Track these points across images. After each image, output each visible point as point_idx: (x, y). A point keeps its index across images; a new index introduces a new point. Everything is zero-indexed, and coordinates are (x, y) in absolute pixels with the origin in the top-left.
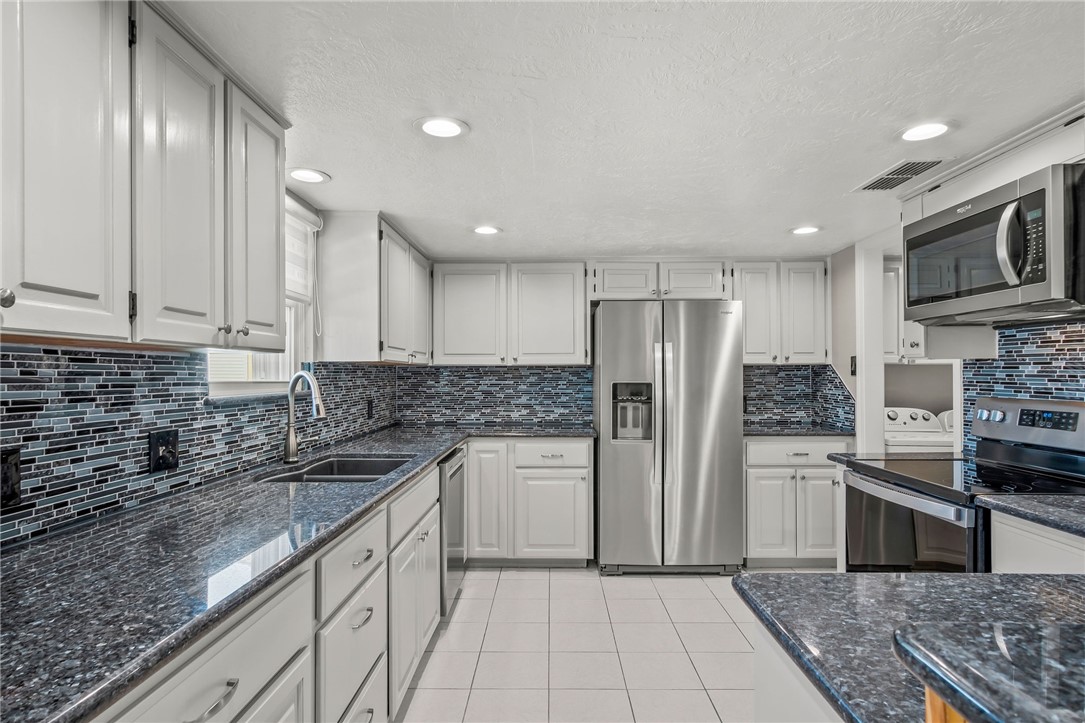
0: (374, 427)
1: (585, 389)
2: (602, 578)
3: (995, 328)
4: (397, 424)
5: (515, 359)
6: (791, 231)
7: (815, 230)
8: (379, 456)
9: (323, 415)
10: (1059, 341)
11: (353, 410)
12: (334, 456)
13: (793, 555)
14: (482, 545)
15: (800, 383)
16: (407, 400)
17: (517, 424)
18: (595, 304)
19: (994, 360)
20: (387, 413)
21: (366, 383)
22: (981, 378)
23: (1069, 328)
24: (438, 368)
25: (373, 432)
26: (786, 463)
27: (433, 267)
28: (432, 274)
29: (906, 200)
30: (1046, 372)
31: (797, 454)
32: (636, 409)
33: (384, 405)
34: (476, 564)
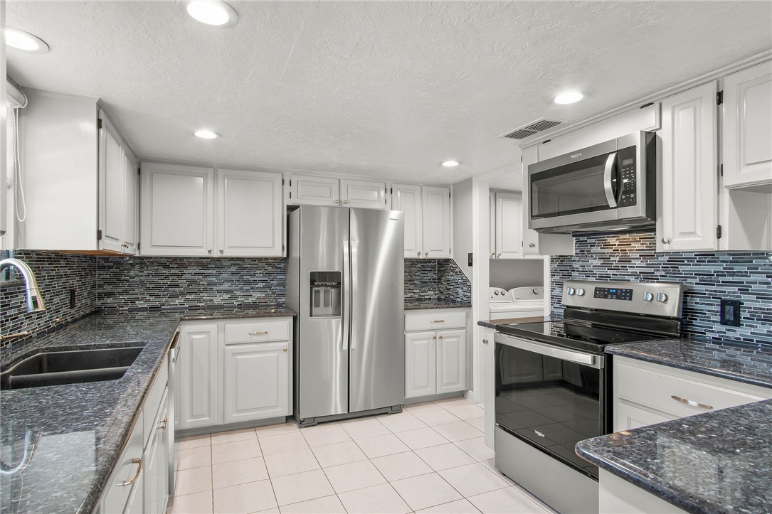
0: (77, 316)
1: (279, 277)
2: (302, 430)
3: (573, 236)
4: (97, 312)
5: (222, 252)
6: (440, 164)
7: (457, 164)
8: (99, 346)
9: (41, 307)
10: (615, 245)
11: (56, 300)
12: (43, 350)
13: (433, 393)
14: (193, 416)
15: (430, 271)
16: (108, 288)
17: (219, 307)
18: (291, 209)
19: (571, 256)
20: (88, 301)
21: (69, 272)
22: (563, 268)
23: (622, 237)
24: (142, 258)
25: (75, 321)
26: (430, 327)
27: (141, 166)
28: (139, 172)
29: (525, 148)
30: (606, 263)
31: (436, 322)
32: (326, 292)
33: (85, 294)
34: (186, 434)
